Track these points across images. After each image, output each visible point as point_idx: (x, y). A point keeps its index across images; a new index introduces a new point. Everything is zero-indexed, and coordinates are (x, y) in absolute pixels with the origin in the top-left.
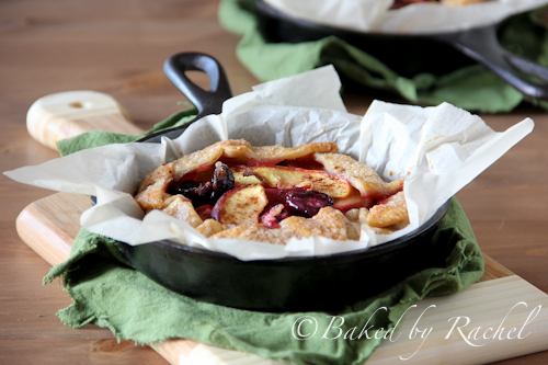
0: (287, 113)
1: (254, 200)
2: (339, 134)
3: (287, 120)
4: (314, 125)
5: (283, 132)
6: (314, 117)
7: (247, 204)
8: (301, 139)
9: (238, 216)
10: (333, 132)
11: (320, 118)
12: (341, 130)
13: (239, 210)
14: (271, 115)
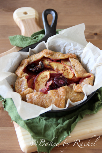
0: (65, 43)
1: (46, 76)
2: (77, 51)
3: (65, 45)
4: (71, 47)
5: (63, 48)
6: (72, 45)
7: (44, 78)
8: (68, 50)
9: (41, 82)
10: (76, 50)
11: (73, 46)
12: (78, 50)
13: (41, 80)
14: (61, 43)
